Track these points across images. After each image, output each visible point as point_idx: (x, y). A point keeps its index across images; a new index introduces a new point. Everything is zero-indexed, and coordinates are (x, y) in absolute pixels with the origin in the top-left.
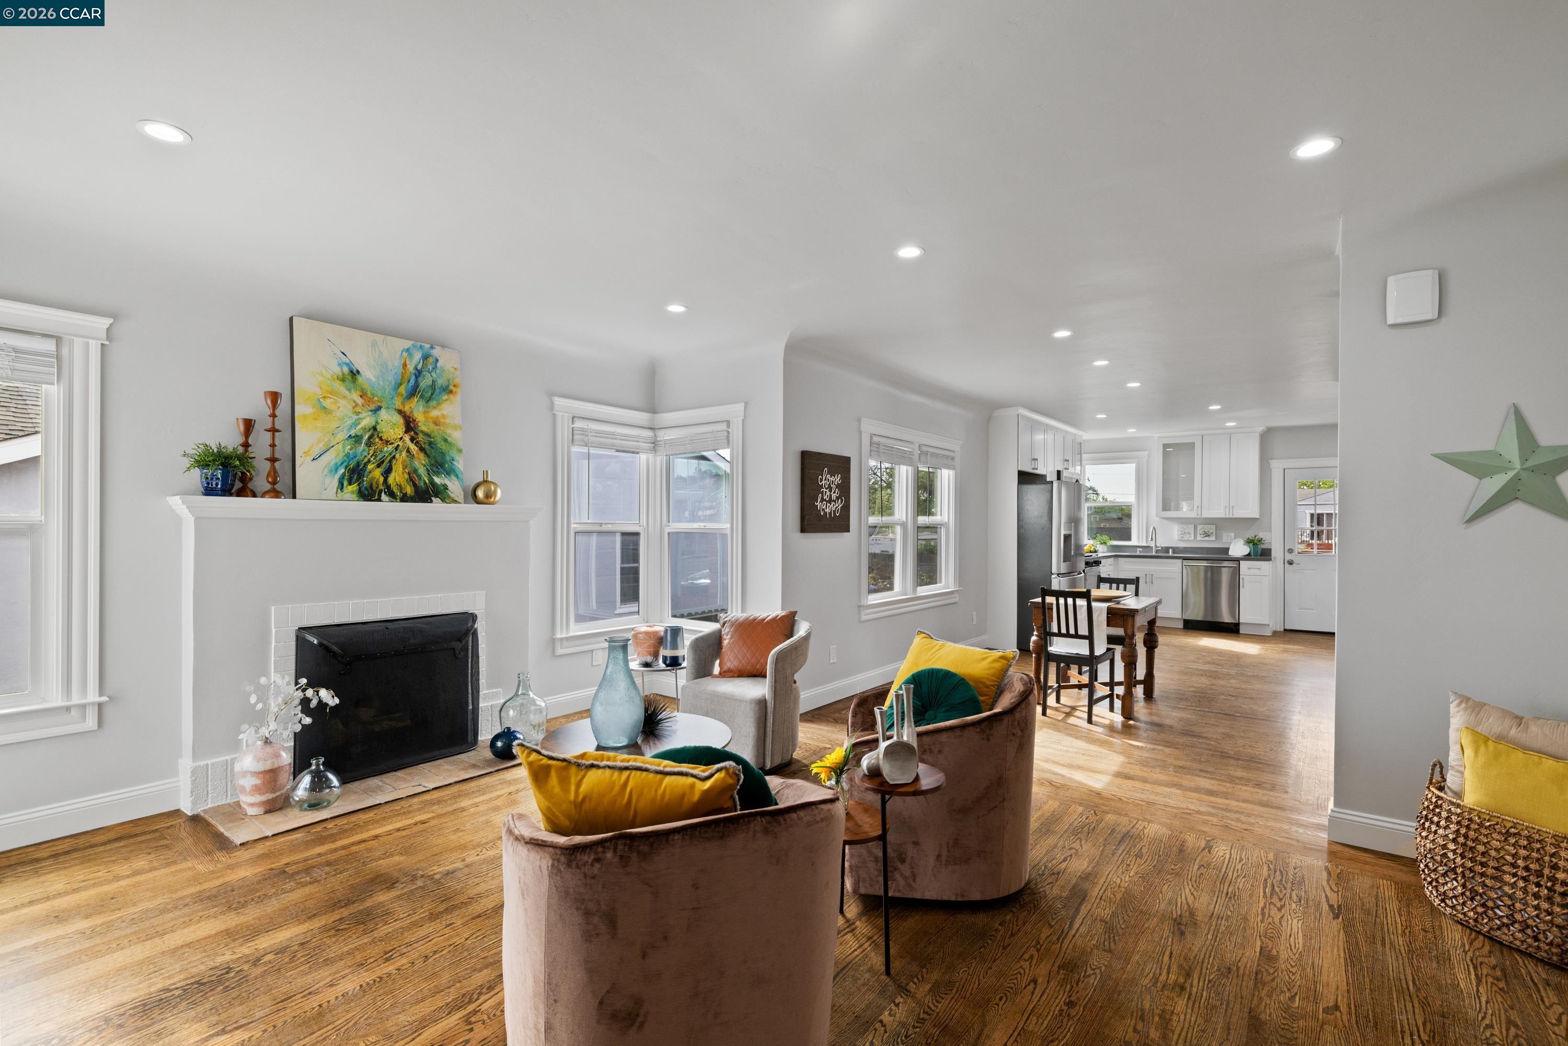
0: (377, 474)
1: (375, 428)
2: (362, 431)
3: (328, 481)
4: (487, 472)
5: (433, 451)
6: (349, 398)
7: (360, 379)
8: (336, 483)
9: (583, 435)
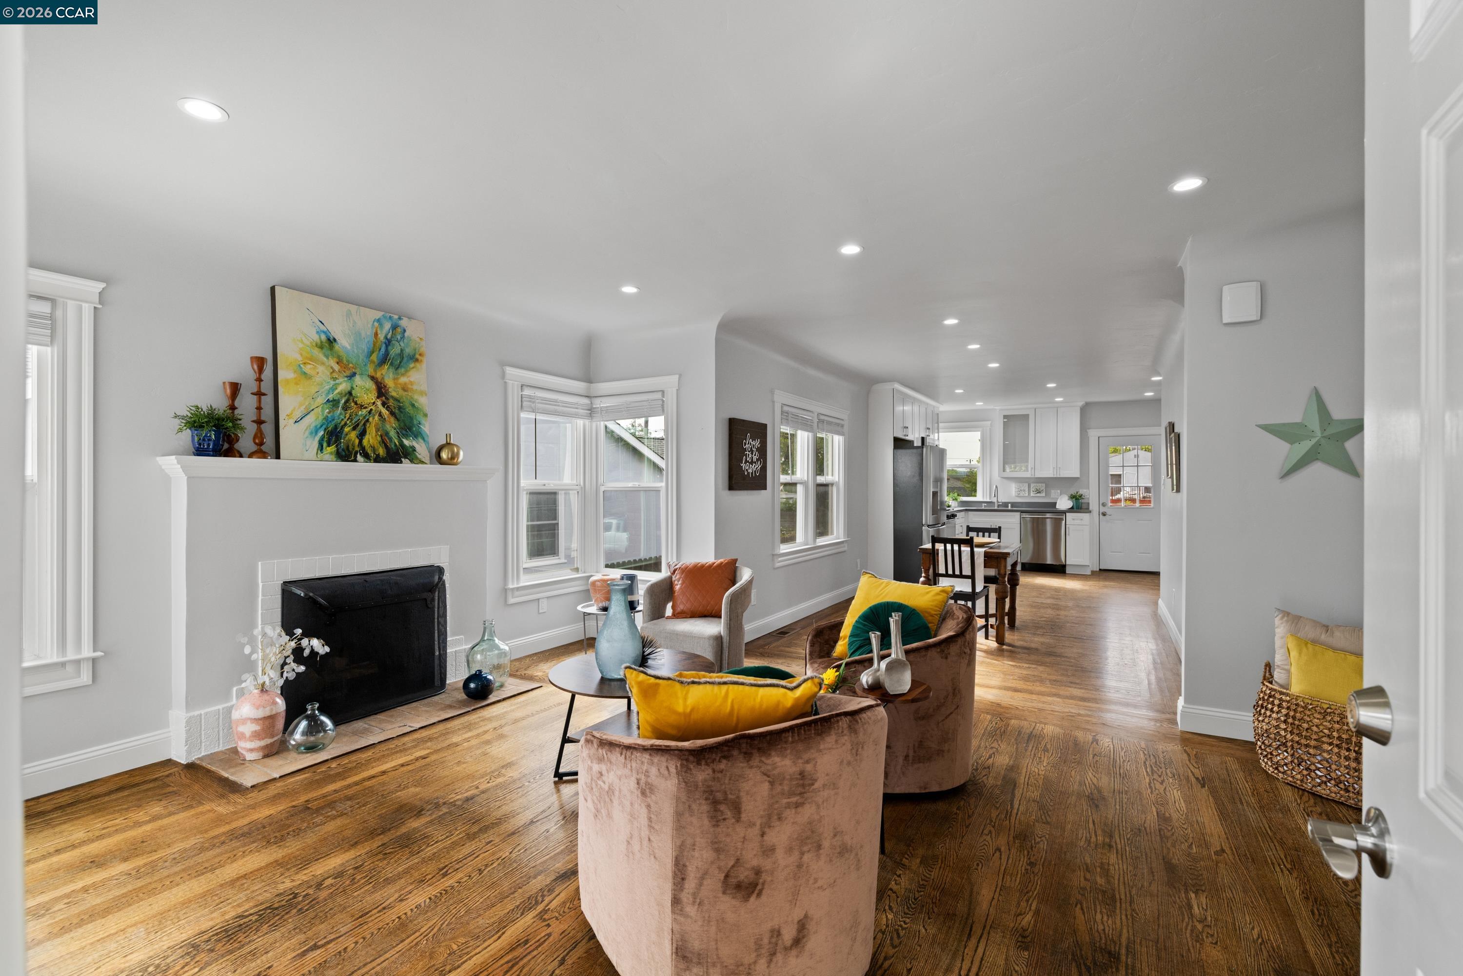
0: (353, 435)
1: (350, 393)
2: (339, 396)
3: (309, 442)
4: (450, 435)
5: (402, 415)
6: (327, 364)
7: (337, 347)
8: (316, 444)
9: (530, 401)
